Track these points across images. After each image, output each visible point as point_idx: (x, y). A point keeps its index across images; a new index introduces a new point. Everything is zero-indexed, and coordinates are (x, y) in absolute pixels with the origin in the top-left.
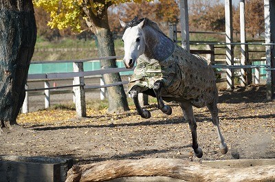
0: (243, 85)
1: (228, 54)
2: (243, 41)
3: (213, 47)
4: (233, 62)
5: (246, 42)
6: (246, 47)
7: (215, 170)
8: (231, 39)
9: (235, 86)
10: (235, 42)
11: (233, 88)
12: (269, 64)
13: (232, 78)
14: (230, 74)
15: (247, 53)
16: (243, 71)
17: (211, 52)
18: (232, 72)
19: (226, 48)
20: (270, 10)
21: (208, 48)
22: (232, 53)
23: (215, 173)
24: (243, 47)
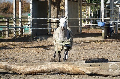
0: (20, 35)
1: (14, 22)
2: (20, 17)
3: (8, 20)
4: (16, 26)
5: (21, 17)
6: (21, 19)
7: (21, 67)
8: (16, 17)
9: (17, 35)
10: (17, 18)
11: (16, 36)
12: (32, 26)
13: (16, 32)
14: (15, 30)
15: (21, 22)
16: (20, 29)
17: (8, 22)
18: (16, 30)
19: (14, 20)
20: (33, 5)
21: (6, 20)
22: (16, 22)
23: (21, 68)
24: (20, 20)
